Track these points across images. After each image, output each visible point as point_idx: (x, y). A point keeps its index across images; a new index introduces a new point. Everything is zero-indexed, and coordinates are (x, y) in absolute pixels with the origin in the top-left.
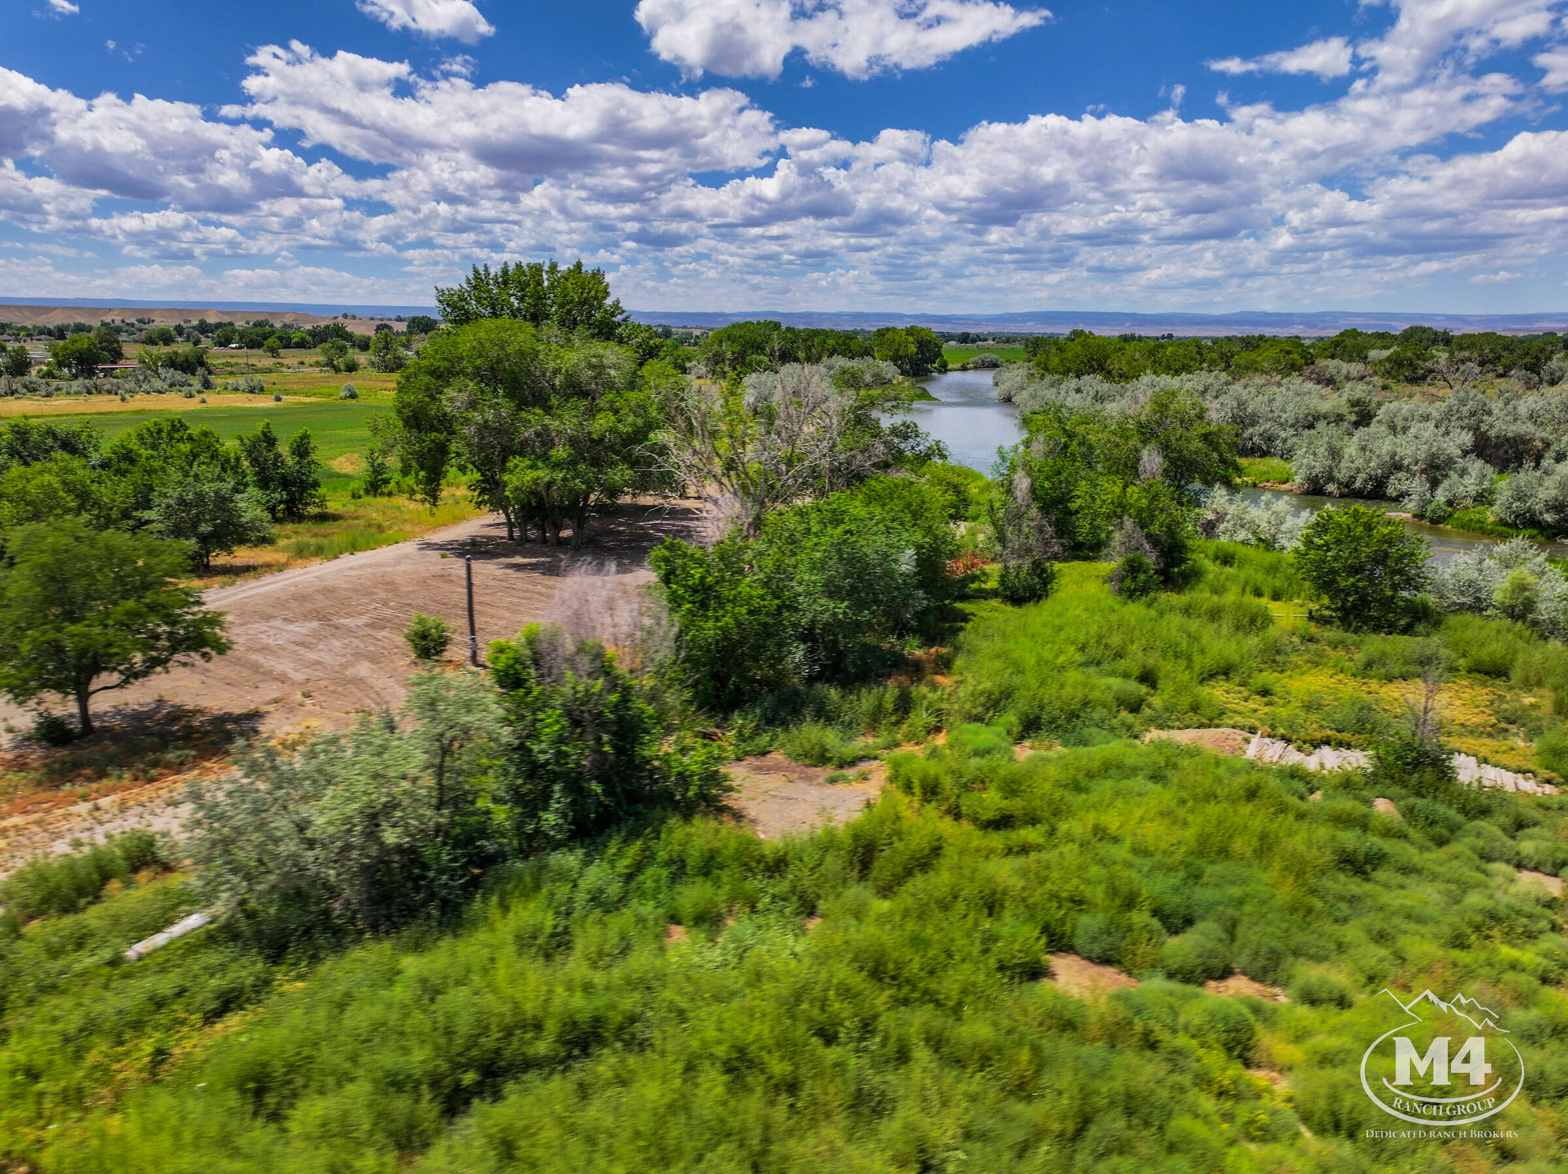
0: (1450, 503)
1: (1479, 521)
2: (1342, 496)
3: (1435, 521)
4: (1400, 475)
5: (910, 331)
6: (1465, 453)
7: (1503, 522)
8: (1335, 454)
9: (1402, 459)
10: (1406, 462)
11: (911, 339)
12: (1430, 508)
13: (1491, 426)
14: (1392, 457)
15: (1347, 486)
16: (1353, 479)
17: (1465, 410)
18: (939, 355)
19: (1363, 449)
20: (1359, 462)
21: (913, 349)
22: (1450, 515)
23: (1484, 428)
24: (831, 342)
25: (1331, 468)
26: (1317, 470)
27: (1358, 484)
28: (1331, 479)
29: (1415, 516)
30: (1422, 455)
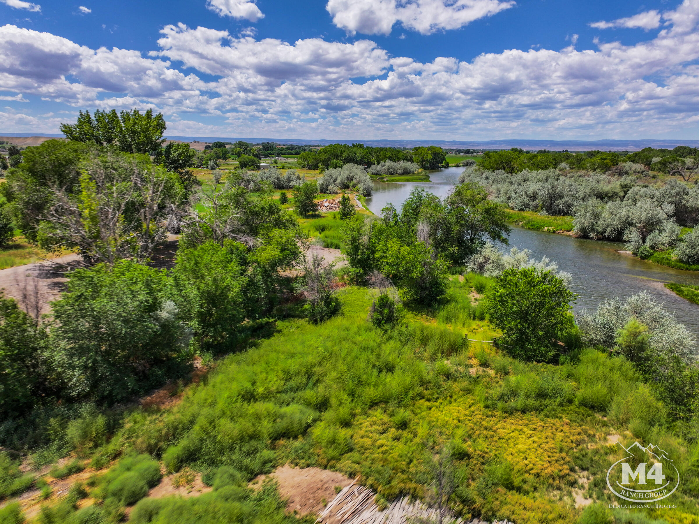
0: (652, 247)
1: (667, 259)
2: (599, 239)
3: (644, 258)
4: (631, 229)
5: (429, 149)
6: (669, 217)
7: (681, 261)
8: (596, 216)
9: (632, 219)
10: (634, 222)
11: (430, 152)
12: (640, 250)
13: (688, 201)
14: (627, 219)
15: (602, 234)
16: (604, 230)
17: (673, 192)
18: (444, 159)
19: (612, 213)
20: (608, 221)
21: (430, 157)
22: (652, 254)
23: (684, 202)
24: (388, 154)
25: (593, 224)
26: (585, 225)
27: (607, 233)
28: (593, 230)
29: (633, 254)
30: (643, 218)
